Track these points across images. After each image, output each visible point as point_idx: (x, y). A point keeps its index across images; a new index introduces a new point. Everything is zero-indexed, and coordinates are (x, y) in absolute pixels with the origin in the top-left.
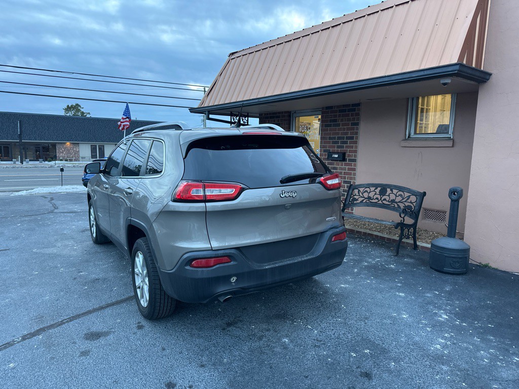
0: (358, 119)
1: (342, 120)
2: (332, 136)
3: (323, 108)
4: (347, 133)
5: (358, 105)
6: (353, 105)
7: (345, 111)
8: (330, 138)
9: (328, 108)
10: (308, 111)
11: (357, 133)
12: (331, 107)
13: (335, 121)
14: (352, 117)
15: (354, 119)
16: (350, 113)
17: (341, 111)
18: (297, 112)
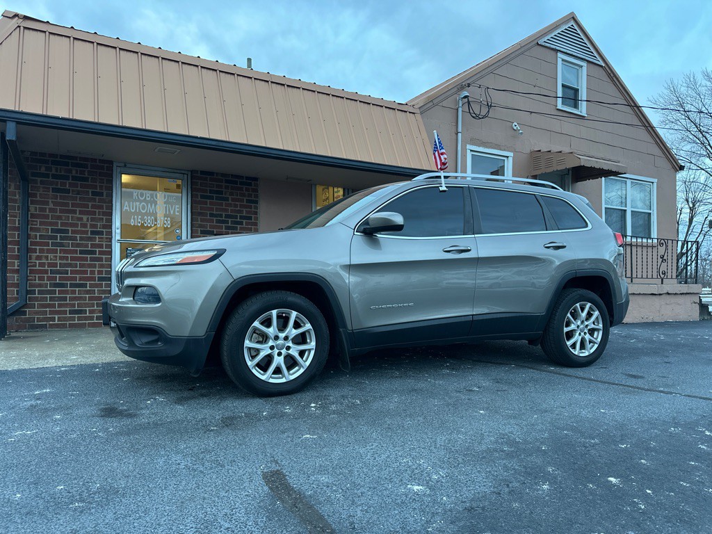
0: (257, 196)
1: (231, 194)
2: (214, 212)
3: (193, 171)
4: (240, 212)
5: (256, 179)
6: (247, 178)
7: (236, 183)
8: (212, 215)
11: (256, 213)
12: (211, 174)
13: (221, 193)
14: (247, 193)
15: (250, 195)
16: (244, 187)
17: (227, 181)
18: (128, 165)
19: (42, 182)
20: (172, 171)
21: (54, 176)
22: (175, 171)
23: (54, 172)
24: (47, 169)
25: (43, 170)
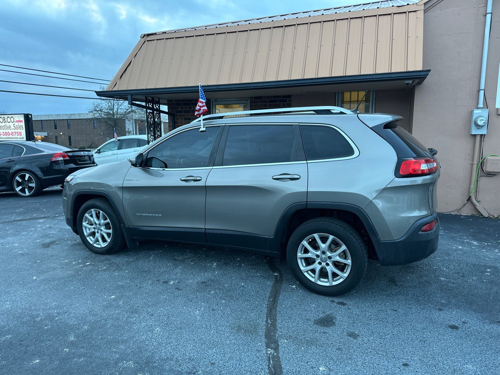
3: (251, 98)
5: (289, 96)
9: (256, 98)
10: (232, 99)
12: (260, 98)
16: (282, 103)
18: (218, 100)
19: (180, 116)
20: (240, 99)
21: (185, 112)
22: (242, 99)
23: (184, 109)
24: (182, 108)
25: (180, 109)
